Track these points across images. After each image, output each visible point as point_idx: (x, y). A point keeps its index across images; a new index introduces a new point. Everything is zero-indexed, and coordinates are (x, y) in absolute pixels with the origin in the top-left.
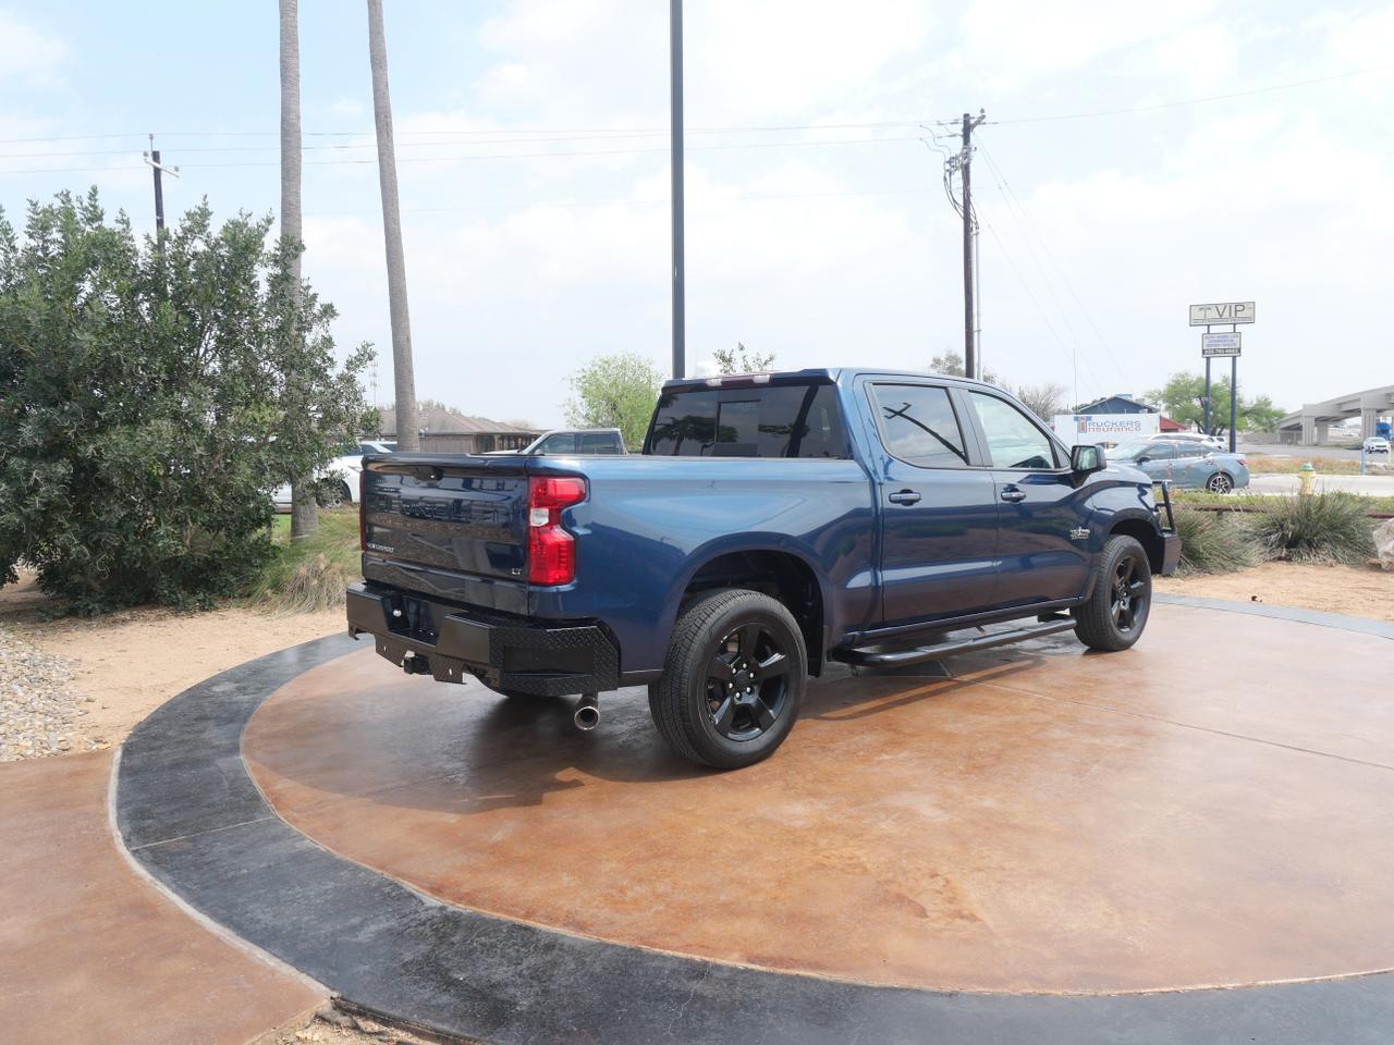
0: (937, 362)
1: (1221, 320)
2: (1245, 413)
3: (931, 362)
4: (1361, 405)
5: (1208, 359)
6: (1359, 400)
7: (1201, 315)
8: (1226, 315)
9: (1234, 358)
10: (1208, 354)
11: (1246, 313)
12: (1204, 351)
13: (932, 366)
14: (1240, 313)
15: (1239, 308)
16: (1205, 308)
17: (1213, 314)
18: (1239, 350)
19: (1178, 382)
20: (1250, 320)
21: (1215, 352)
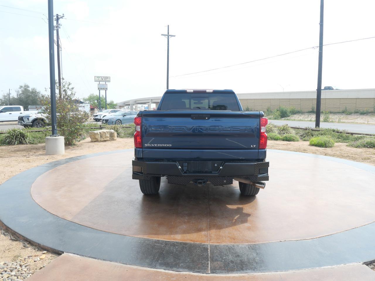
0: (21, 87)
1: (102, 81)
2: (108, 105)
3: (19, 87)
4: (130, 103)
5: (100, 90)
6: (129, 102)
7: (97, 79)
8: (104, 79)
9: (106, 91)
10: (99, 89)
11: (108, 79)
12: (98, 88)
13: (20, 88)
14: (106, 79)
15: (107, 78)
16: (98, 77)
17: (100, 79)
18: (107, 89)
19: (91, 96)
20: (109, 81)
21: (101, 89)
